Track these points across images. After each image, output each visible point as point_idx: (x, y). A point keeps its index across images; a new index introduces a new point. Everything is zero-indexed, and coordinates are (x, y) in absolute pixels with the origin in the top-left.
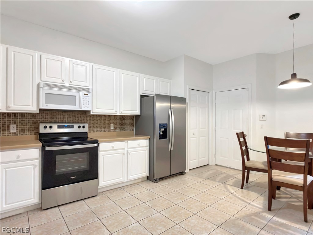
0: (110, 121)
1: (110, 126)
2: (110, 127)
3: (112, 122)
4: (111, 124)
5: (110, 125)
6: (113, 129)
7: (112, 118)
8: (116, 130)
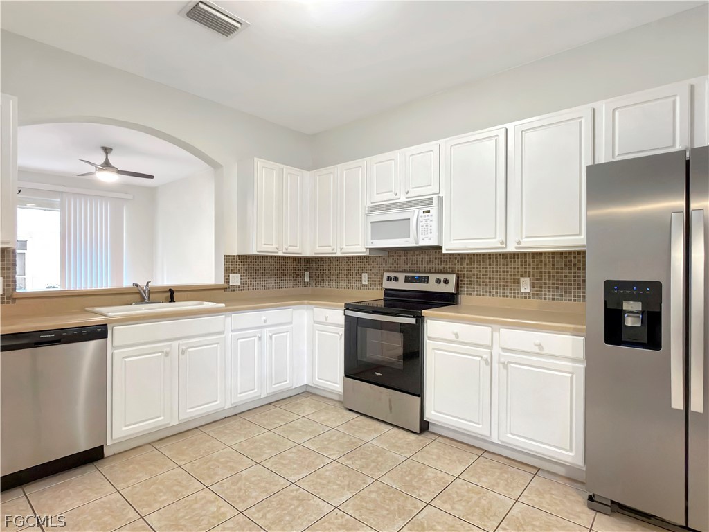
0: (518, 268)
1: (518, 283)
2: (519, 287)
3: (525, 272)
4: (522, 276)
5: (519, 279)
6: (528, 290)
7: (526, 261)
8: (537, 295)
